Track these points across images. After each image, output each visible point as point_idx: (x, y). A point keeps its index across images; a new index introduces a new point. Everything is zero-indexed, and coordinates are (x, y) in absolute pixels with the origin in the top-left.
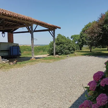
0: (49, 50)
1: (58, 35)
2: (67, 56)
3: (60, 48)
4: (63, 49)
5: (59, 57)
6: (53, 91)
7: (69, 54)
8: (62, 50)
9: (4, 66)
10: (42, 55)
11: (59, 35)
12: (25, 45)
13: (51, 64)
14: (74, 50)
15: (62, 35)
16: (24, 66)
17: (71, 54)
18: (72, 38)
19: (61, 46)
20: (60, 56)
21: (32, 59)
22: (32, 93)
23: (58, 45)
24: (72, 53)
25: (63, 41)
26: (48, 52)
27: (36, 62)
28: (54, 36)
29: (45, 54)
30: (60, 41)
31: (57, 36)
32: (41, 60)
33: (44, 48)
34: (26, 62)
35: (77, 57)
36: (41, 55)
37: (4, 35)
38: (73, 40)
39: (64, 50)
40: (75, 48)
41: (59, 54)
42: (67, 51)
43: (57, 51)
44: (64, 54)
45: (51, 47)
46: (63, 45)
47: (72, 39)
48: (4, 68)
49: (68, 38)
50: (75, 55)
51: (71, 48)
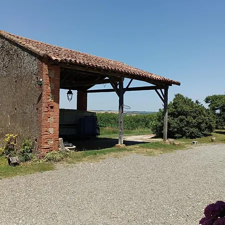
0: (156, 126)
1: (176, 96)
2: (194, 143)
3: (179, 124)
4: (186, 126)
5: (174, 144)
6: (150, 221)
7: (198, 137)
8: (183, 127)
9: (66, 156)
10: (141, 136)
11: (178, 96)
12: (110, 112)
13: (155, 159)
14: (210, 128)
15: (184, 96)
16: (102, 159)
17: (203, 138)
18: (207, 102)
19: (181, 120)
20: (177, 142)
21: (119, 144)
22: (110, 218)
23: (174, 117)
24: (206, 135)
25: (187, 108)
26: (152, 130)
27: (126, 152)
28: (165, 100)
29: (148, 133)
30: (179, 110)
31: (175, 99)
32: (136, 148)
33: (147, 119)
34: (107, 151)
35: (216, 146)
36: (139, 135)
37: (70, 97)
38: (209, 106)
39: (187, 128)
40: (214, 125)
41: (176, 135)
42: (195, 130)
43: (171, 129)
44: (187, 137)
45: (159, 121)
46: (186, 118)
47: (209, 104)
48: (67, 161)
49: (197, 102)
50: (212, 141)
51: (203, 125)
